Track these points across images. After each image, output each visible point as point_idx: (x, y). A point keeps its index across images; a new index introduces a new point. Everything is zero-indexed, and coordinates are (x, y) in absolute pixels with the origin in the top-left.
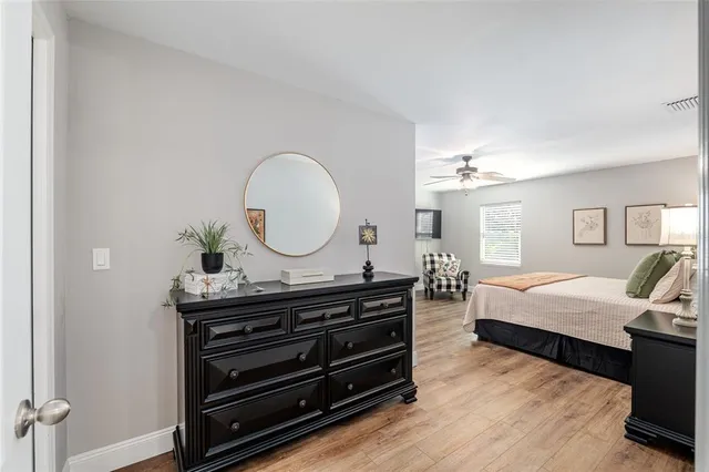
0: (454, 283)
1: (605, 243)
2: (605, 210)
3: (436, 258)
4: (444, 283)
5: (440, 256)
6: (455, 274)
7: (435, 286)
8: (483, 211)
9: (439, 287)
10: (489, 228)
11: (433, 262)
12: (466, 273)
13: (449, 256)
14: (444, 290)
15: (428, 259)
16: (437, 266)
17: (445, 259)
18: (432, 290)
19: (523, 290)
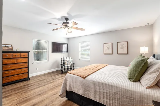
0: (69, 67)
1: (112, 54)
2: (112, 43)
3: (65, 59)
4: (66, 68)
5: (66, 58)
6: (71, 64)
7: (63, 69)
8: (80, 44)
9: (65, 69)
10: (81, 49)
11: (64, 60)
12: (74, 64)
13: (69, 58)
14: (66, 70)
15: (62, 59)
16: (65, 62)
17: (68, 59)
18: (62, 70)
19: (85, 78)
